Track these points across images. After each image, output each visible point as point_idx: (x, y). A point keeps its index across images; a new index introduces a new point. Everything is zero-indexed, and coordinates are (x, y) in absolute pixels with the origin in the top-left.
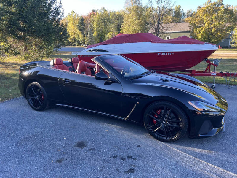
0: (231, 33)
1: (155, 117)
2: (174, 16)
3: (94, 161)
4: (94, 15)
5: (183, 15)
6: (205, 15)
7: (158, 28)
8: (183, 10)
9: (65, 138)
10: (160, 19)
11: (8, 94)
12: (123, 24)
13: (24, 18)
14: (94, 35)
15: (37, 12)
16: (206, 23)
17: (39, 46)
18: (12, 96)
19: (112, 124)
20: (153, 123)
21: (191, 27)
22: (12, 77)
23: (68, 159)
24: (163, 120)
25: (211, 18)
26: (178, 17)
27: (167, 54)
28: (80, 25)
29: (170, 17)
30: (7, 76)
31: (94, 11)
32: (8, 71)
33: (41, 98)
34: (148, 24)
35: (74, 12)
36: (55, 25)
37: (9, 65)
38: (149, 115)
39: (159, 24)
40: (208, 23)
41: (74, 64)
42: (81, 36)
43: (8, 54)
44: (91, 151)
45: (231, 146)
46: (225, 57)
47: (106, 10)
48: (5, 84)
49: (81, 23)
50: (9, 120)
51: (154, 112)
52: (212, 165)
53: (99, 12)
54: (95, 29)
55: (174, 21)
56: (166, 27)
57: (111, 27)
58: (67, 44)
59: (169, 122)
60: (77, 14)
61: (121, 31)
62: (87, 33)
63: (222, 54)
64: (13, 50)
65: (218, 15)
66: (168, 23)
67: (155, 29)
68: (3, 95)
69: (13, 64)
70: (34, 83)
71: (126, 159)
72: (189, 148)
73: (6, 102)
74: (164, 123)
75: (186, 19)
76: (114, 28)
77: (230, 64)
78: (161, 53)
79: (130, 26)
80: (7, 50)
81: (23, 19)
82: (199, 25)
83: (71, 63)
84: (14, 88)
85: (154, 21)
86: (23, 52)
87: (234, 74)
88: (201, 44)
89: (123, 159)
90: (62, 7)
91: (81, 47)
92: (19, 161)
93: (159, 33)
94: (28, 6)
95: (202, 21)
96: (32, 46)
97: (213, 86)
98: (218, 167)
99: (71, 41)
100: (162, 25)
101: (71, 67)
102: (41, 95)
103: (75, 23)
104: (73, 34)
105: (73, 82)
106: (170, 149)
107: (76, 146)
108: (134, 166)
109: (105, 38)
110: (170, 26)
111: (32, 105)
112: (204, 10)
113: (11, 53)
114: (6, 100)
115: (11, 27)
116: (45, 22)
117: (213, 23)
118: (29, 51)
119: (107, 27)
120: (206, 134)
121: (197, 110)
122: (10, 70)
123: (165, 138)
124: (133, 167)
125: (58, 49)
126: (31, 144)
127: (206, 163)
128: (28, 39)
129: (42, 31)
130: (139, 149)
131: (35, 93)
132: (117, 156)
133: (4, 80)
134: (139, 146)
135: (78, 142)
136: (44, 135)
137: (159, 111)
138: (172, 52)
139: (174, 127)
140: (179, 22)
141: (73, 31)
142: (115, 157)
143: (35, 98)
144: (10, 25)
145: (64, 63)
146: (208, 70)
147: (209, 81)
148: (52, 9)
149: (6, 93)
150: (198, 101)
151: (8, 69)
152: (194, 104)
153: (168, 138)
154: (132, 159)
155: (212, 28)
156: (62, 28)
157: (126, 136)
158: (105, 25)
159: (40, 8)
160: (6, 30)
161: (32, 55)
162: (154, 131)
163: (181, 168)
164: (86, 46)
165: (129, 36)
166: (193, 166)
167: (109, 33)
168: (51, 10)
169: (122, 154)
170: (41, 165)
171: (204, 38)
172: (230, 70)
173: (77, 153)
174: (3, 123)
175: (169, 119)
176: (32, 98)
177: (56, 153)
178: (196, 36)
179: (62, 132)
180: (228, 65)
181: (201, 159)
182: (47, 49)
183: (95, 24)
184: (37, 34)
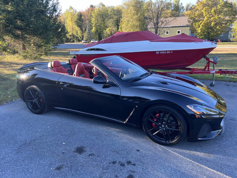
0: (230, 27)
1: (154, 121)
2: (172, 10)
3: (94, 167)
4: (92, 10)
5: (182, 8)
6: (204, 9)
7: (157, 23)
8: (182, 4)
9: (64, 144)
10: (158, 13)
11: (7, 96)
12: (121, 19)
13: (21, 16)
14: (92, 30)
15: (34, 10)
16: (205, 17)
17: (37, 44)
18: (11, 99)
19: (111, 127)
20: (152, 127)
21: (190, 21)
22: (11, 78)
23: (67, 166)
24: (162, 123)
25: (210, 12)
26: (177, 11)
27: (166, 52)
28: (78, 21)
29: (169, 11)
30: (5, 77)
31: (92, 6)
32: (6, 71)
33: (40, 101)
34: (147, 19)
35: (71, 8)
36: (53, 23)
37: (7, 65)
38: (148, 118)
39: (158, 19)
40: (207, 17)
41: (72, 66)
42: (79, 32)
43: (6, 53)
44: (90, 157)
45: (230, 148)
46: (224, 51)
47: (104, 6)
48: (3, 85)
49: (79, 19)
50: (8, 125)
51: (153, 116)
52: (211, 170)
53: (97, 8)
54: (93, 25)
55: (173, 15)
56: (166, 22)
57: (110, 23)
58: (66, 40)
59: (168, 126)
60: (75, 10)
61: (120, 26)
62: (86, 29)
63: (222, 49)
64: (11, 49)
65: (218, 8)
66: (167, 17)
67: (154, 24)
68: (2, 97)
69: (11, 63)
70: (32, 86)
71: (125, 165)
72: (188, 152)
73: (4, 105)
74: (163, 126)
75: (186, 12)
76: (113, 24)
77: (229, 59)
78: (160, 51)
79: (128, 21)
80: (5, 49)
81: (20, 18)
82: (198, 19)
83: (69, 64)
84: (13, 89)
85: (153, 16)
86: (21, 51)
87: (233, 71)
88: (200, 42)
89: (122, 165)
90: (59, 4)
91: (80, 43)
92: (19, 169)
93: (158, 28)
94: (25, 4)
95: (201, 15)
96: (30, 45)
97: (212, 83)
98: (217, 171)
99: (70, 38)
100: (161, 20)
101: (70, 69)
102: (40, 99)
103: (73, 19)
104: (71, 30)
105: (71, 85)
106: (169, 152)
107: (75, 152)
108: (134, 172)
109: (103, 33)
110: (169, 20)
111: (31, 108)
112: (204, 4)
113: (9, 52)
114: (5, 103)
115: (9, 26)
116: (42, 20)
117: (212, 17)
118: (27, 49)
119: (105, 23)
120: (205, 137)
121: (196, 113)
122: (9, 70)
123: (164, 142)
124: (133, 174)
125: (56, 46)
126: (30, 150)
127: (205, 167)
128: (26, 37)
129: (40, 29)
130: (138, 153)
131: (33, 97)
132: (116, 161)
133: (2, 81)
134: (138, 150)
135: (78, 147)
136: (43, 141)
137: (157, 115)
138: (170, 51)
139: (173, 130)
140: (178, 16)
141: (71, 28)
142: (114, 163)
143: (34, 102)
144: (7, 24)
145: (62, 65)
146: (207, 68)
147: (209, 78)
148: (50, 6)
149: (4, 95)
150: (196, 105)
151: (7, 69)
152: (193, 107)
153: (167, 142)
154: (131, 164)
155: (212, 21)
156: (60, 26)
157: (126, 139)
158: (104, 21)
159: (37, 5)
160: (3, 29)
161: (30, 53)
162: (154, 134)
163: (180, 173)
164: (85, 42)
165: (128, 35)
166: (192, 171)
167: (108, 29)
168: (48, 7)
169: (121, 160)
170: (40, 173)
171: (204, 33)
172: (230, 65)
173: (76, 160)
174: (2, 128)
175: (168, 123)
176: (30, 102)
177: (55, 160)
178: (196, 30)
179: (62, 137)
180: (227, 60)
181: (200, 163)
182: (45, 47)
183: (93, 20)
184: (35, 32)
